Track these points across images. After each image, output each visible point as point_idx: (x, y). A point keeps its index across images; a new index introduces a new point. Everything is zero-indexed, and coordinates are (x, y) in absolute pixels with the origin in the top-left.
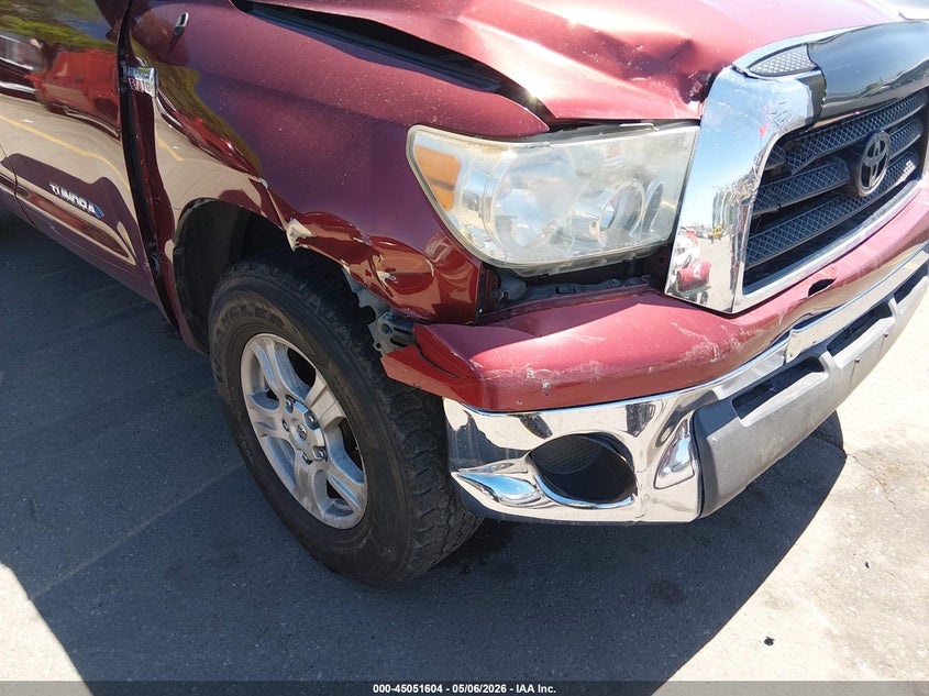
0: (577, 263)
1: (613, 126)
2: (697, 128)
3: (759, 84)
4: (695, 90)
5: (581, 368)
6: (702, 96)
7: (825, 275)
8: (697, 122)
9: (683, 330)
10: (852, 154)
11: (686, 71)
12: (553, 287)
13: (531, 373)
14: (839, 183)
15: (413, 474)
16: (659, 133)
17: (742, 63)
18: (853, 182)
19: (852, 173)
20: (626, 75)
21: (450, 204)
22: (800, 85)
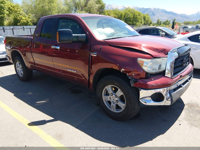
0: (155, 72)
1: (159, 58)
2: (167, 58)
3: (173, 53)
4: (166, 54)
5: (158, 84)
6: (167, 54)
7: (181, 75)
8: (167, 57)
9: (168, 80)
10: (182, 61)
11: (165, 52)
12: (152, 75)
13: (153, 84)
14: (181, 64)
15: (135, 100)
16: (164, 58)
17: (171, 51)
18: (183, 64)
19: (182, 63)
20: (159, 53)
21: (143, 66)
22: (177, 53)
